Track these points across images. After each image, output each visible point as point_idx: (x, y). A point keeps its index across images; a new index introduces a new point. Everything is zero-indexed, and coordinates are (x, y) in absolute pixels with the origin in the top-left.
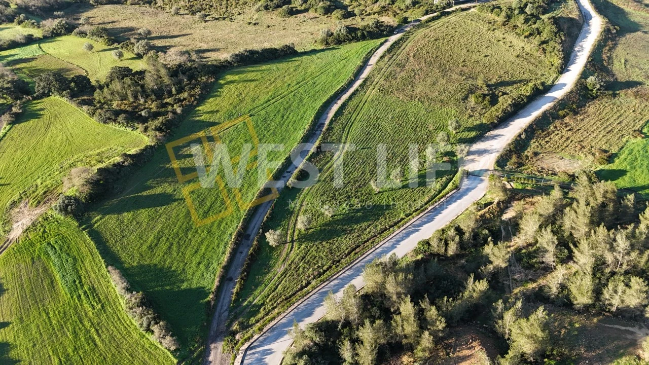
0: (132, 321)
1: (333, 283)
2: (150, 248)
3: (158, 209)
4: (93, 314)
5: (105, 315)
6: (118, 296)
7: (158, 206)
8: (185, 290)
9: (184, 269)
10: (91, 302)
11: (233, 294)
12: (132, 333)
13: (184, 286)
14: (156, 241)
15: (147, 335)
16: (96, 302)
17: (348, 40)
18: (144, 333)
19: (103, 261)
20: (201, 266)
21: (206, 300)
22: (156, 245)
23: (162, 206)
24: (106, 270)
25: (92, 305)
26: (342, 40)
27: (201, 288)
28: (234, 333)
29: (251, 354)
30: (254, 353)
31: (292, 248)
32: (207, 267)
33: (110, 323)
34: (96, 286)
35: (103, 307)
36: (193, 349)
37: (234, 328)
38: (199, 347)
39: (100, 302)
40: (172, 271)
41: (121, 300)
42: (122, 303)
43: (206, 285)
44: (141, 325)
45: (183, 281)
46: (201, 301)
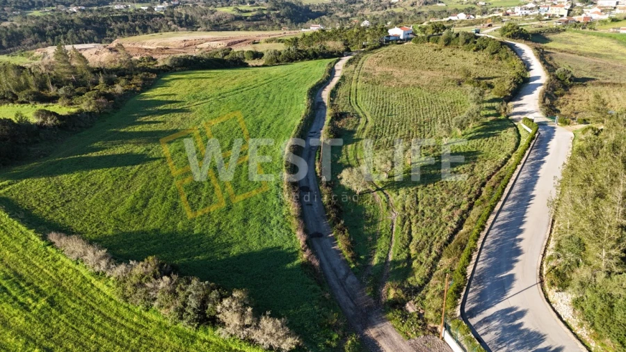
0: (146, 314)
1: (502, 215)
2: (133, 210)
3: (128, 168)
4: (27, 319)
5: (63, 317)
6: (89, 277)
7: (127, 165)
8: (240, 256)
9: (219, 231)
10: (15, 299)
11: (341, 252)
12: (157, 338)
13: (236, 250)
14: (141, 203)
15: (201, 335)
16: (32, 297)
17: (300, 58)
18: (190, 330)
19: (31, 233)
20: (251, 222)
21: (296, 262)
22: (145, 206)
23: (133, 165)
24: (42, 243)
25: (22, 304)
26: (294, 58)
27: (272, 249)
28: (398, 304)
29: (480, 323)
30: (486, 321)
31: (387, 196)
32: (264, 221)
33: (82, 329)
34: (23, 272)
35: (52, 302)
36: (334, 344)
37: (391, 296)
38: (344, 339)
39: (43, 294)
40: (196, 235)
41: (99, 284)
42: (105, 289)
43: (279, 244)
44: (181, 312)
45: (229, 245)
46: (289, 266)
